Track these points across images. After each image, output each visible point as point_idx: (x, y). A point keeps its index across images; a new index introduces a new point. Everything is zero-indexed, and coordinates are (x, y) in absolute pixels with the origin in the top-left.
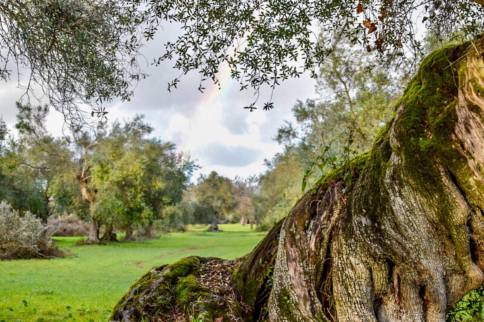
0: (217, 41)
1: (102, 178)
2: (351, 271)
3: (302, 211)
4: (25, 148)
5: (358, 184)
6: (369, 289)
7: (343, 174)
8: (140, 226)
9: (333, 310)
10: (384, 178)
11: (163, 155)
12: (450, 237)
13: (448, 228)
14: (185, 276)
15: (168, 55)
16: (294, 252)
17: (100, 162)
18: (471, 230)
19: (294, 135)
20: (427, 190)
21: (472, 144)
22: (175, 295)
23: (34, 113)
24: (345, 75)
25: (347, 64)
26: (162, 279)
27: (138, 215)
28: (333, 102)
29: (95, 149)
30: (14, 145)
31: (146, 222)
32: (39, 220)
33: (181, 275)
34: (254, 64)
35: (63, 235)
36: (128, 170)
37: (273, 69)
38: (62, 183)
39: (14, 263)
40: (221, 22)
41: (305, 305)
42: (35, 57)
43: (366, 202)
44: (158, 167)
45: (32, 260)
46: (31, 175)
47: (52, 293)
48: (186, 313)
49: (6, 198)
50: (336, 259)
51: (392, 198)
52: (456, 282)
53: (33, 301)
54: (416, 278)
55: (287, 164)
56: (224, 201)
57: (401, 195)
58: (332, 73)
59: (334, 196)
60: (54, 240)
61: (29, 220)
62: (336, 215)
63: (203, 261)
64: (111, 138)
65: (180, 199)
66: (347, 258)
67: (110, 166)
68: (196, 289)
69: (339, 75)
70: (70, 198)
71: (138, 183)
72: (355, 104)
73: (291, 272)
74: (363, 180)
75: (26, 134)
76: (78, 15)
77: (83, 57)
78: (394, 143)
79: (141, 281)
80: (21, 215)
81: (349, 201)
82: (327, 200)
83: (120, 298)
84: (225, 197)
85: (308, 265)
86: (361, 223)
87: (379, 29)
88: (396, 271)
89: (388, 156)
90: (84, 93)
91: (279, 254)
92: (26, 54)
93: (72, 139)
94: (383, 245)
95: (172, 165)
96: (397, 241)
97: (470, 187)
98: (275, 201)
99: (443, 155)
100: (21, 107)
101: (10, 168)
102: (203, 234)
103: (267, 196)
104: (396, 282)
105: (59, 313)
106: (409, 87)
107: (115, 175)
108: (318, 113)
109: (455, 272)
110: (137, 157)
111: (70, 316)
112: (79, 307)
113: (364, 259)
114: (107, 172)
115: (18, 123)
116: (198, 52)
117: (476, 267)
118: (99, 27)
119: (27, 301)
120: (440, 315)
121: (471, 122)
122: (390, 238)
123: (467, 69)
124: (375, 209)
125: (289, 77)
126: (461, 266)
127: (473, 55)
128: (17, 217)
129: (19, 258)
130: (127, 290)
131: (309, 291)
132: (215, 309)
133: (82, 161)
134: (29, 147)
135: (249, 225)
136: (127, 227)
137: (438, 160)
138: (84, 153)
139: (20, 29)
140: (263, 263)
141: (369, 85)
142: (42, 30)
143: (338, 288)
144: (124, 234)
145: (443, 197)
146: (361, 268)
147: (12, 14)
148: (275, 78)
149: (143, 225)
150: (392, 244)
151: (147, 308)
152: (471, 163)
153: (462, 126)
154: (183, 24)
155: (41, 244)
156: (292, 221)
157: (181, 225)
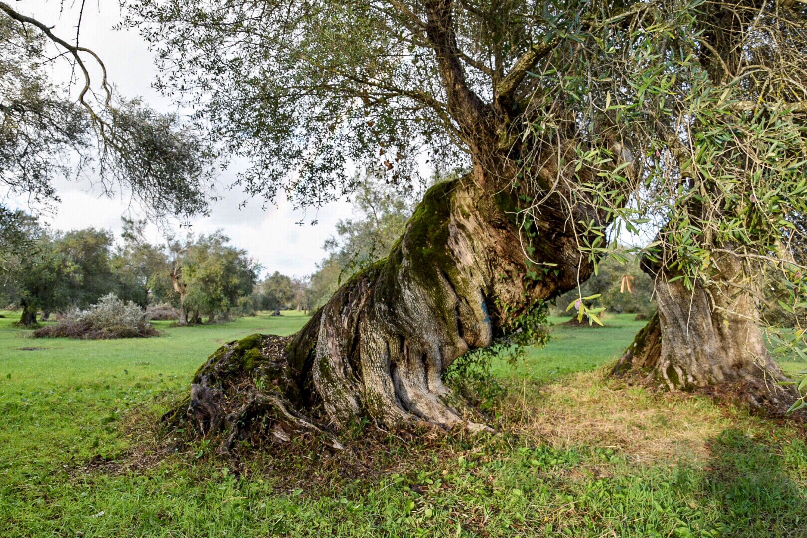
0: (275, 173)
1: (190, 276)
2: (373, 344)
3: (338, 300)
4: (129, 252)
5: (379, 280)
6: (386, 357)
7: (368, 273)
8: (220, 312)
9: (361, 373)
10: (397, 276)
11: (238, 258)
12: (444, 319)
13: (442, 312)
14: (251, 348)
15: (238, 182)
16: (331, 330)
17: (188, 263)
18: (459, 314)
19: (336, 245)
20: (428, 285)
21: (460, 252)
22: (243, 363)
23: (136, 225)
24: (374, 201)
25: (375, 193)
26: (232, 351)
27: (218, 303)
28: (366, 221)
29: (185, 254)
30: (120, 249)
31: (225, 309)
32: (139, 308)
33: (247, 348)
34: (303, 191)
35: (159, 320)
36: (211, 270)
37: (318, 195)
38: (159, 280)
39: (119, 341)
40: (279, 159)
41: (340, 369)
42: (135, 181)
43: (384, 293)
44: (234, 268)
45: (134, 339)
46: (134, 274)
47: (148, 364)
48: (251, 376)
49: (113, 291)
50: (362, 335)
51: (403, 290)
52: (448, 350)
53: (132, 370)
54: (420, 348)
55: (331, 266)
56: (285, 293)
57: (409, 288)
58: (364, 200)
59: (361, 289)
60: (151, 323)
61: (131, 308)
62: (363, 303)
63: (264, 337)
64: (197, 245)
65: (251, 292)
66: (371, 334)
67: (196, 266)
68: (259, 358)
69: (369, 201)
70: (165, 290)
71: (218, 279)
72: (380, 223)
73: (330, 345)
74: (382, 277)
75: (130, 242)
76: (170, 150)
77: (173, 183)
78: (405, 251)
79: (216, 353)
80: (126, 304)
81: (372, 292)
82: (357, 292)
83: (199, 366)
84: (285, 290)
85: (342, 340)
86: (380, 308)
87: (395, 168)
88: (406, 343)
89: (400, 260)
90: (174, 210)
91: (321, 331)
92: (128, 179)
93: (167, 245)
94: (396, 324)
95: (245, 266)
96: (406, 322)
97: (458, 283)
98: (322, 293)
99: (439, 260)
100: (125, 220)
101: (116, 267)
102: (269, 318)
103: (317, 290)
104: (406, 351)
105: (154, 379)
106: (416, 211)
107: (200, 273)
108: (354, 229)
109: (447, 343)
110: (217, 260)
111: (162, 381)
112: (169, 374)
113: (383, 335)
114: (194, 271)
115: (123, 232)
116: (261, 181)
117: (462, 340)
118: (186, 160)
119: (128, 370)
120: (437, 375)
121: (459, 236)
122: (401, 319)
123: (456, 198)
124: (391, 299)
125: (330, 201)
126: (451, 339)
127: (461, 188)
128: (122, 305)
129: (123, 337)
130: (206, 360)
131: (343, 359)
132: (273, 373)
133: (174, 262)
134: (132, 252)
135: (303, 311)
136: (210, 313)
137: (436, 263)
138: (176, 256)
139: (123, 159)
140: (309, 338)
141: (391, 209)
142: (140, 161)
143: (364, 356)
144: (207, 319)
145: (439, 290)
146: (381, 341)
147: (116, 147)
148: (319, 202)
149: (222, 311)
150: (403, 323)
151: (220, 373)
152: (459, 265)
153: (453, 239)
154: (250, 160)
155: (141, 326)
156: (331, 307)
157: (252, 311)
